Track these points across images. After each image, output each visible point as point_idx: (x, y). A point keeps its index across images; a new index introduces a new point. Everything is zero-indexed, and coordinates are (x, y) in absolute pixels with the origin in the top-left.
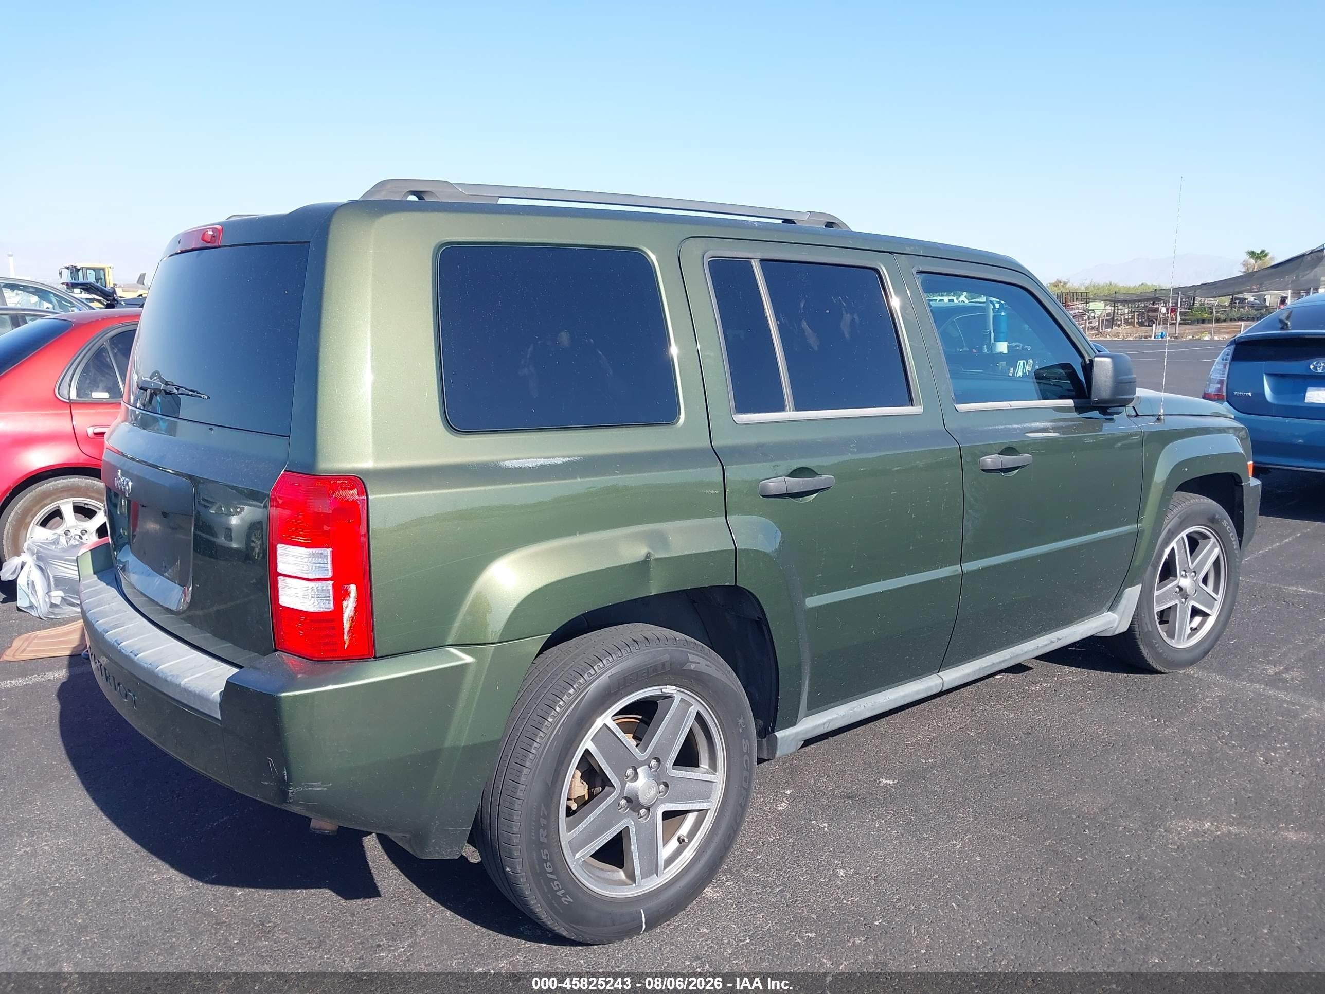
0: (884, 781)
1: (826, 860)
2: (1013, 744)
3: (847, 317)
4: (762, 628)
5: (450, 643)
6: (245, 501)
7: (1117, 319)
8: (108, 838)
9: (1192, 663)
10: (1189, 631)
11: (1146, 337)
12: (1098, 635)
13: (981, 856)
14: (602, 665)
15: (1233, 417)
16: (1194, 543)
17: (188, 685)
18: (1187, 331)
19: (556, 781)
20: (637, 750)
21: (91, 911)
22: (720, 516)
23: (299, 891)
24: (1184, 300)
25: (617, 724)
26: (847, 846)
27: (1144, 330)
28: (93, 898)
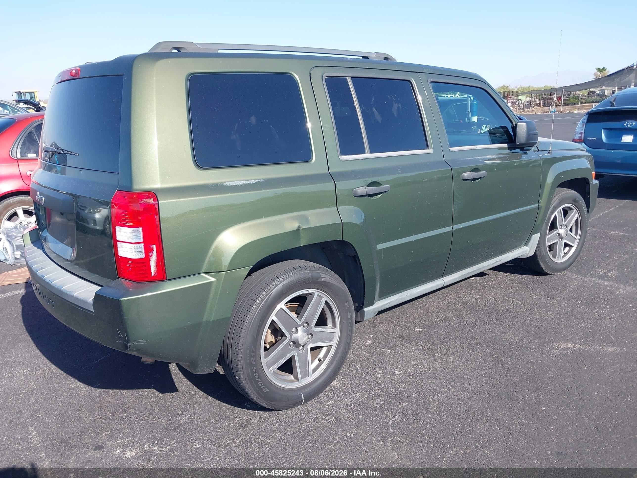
0: (417, 329)
1: (389, 367)
2: (479, 310)
3: (395, 106)
4: (356, 259)
5: (203, 272)
6: (102, 206)
7: (533, 104)
8: (48, 368)
9: (564, 269)
10: (563, 254)
11: (546, 112)
12: (519, 257)
13: (463, 363)
14: (278, 280)
15: (586, 150)
16: (566, 212)
17: (77, 296)
18: (566, 109)
19: (258, 335)
20: (297, 319)
21: (41, 403)
22: (334, 207)
23: (139, 390)
24: (565, 93)
25: (287, 308)
26: (399, 360)
27: (546, 109)
28: (41, 397)
